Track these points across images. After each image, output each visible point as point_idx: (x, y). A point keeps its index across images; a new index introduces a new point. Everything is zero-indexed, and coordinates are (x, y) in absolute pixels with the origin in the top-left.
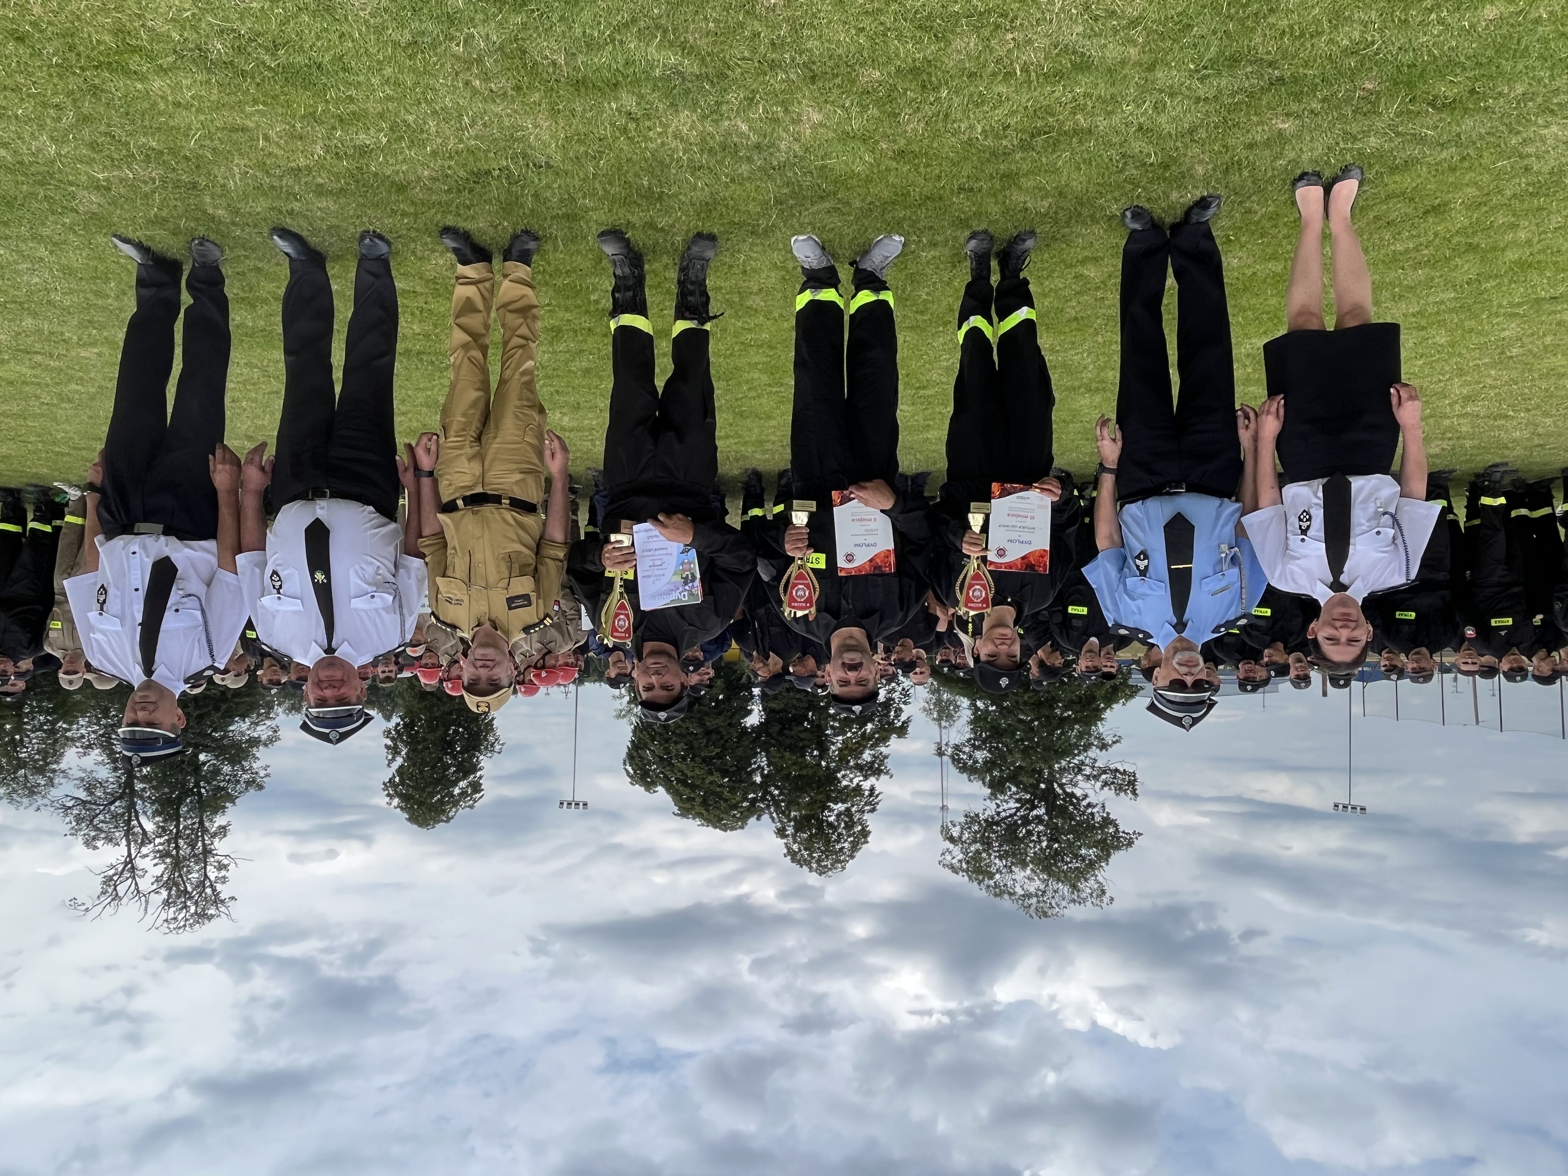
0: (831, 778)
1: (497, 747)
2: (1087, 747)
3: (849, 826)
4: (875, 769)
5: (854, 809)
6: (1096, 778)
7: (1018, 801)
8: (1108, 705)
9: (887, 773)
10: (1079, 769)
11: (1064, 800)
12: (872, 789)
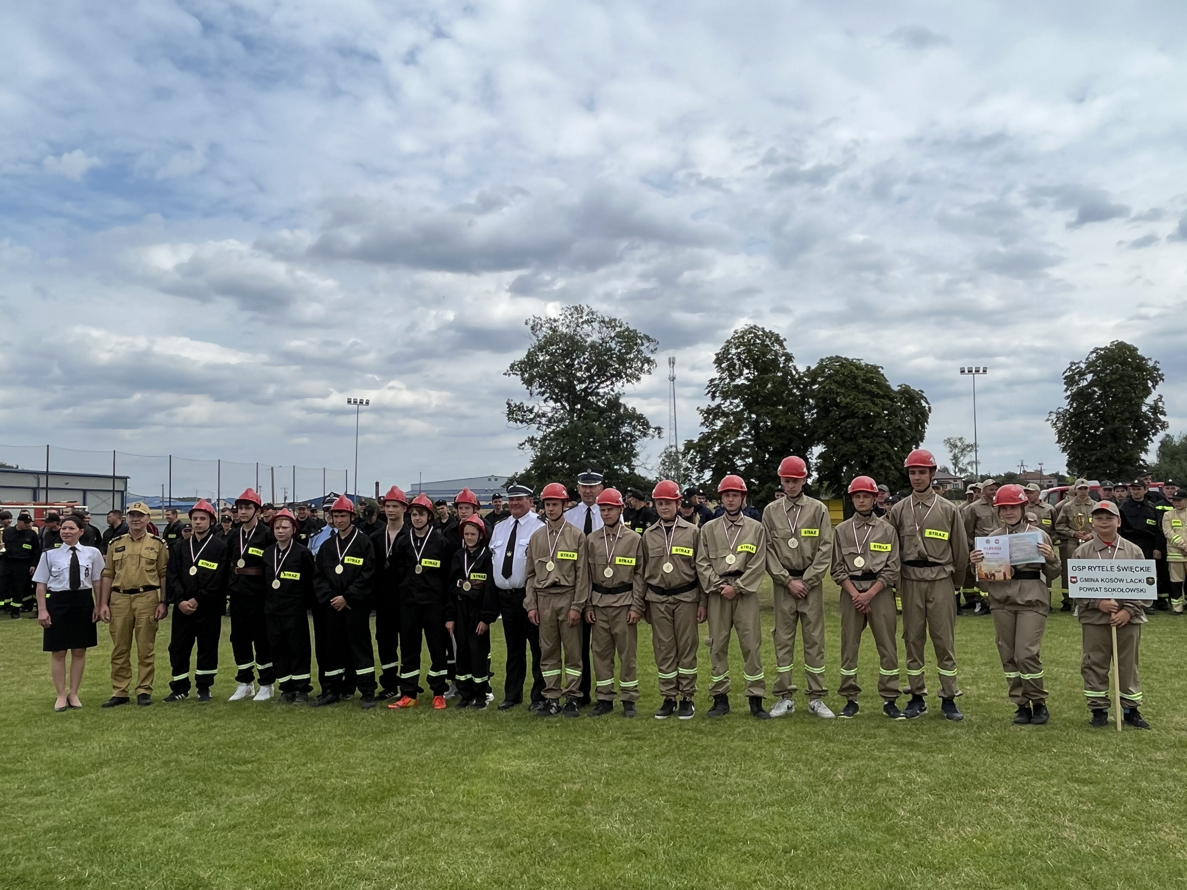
0: (749, 406)
2: (544, 438)
3: (732, 366)
4: (712, 414)
5: (728, 380)
6: (538, 415)
7: (597, 394)
8: (528, 472)
11: (562, 397)
12: (713, 397)
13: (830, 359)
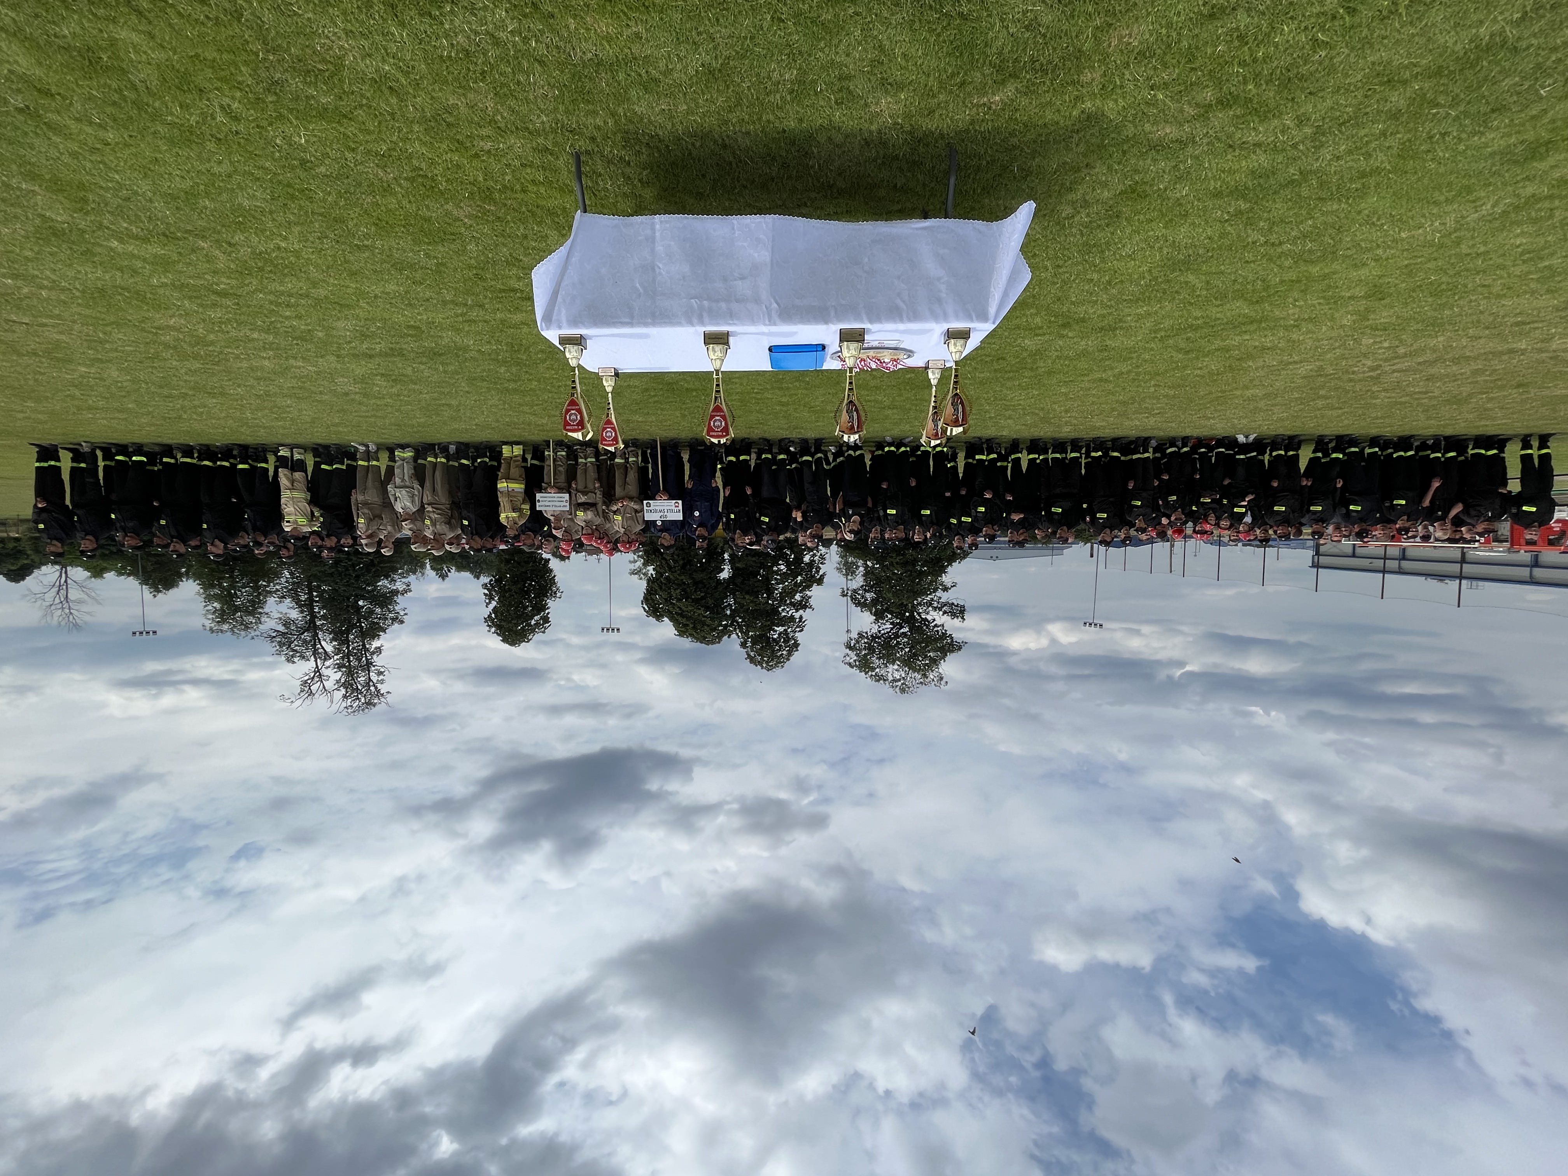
0: (775, 611)
1: (558, 595)
2: (935, 590)
3: (787, 641)
4: (803, 605)
5: (789, 630)
6: (940, 609)
7: (892, 623)
8: (950, 564)
9: (811, 607)
10: (929, 604)
11: (920, 622)
12: (801, 617)
13: (713, 643)
